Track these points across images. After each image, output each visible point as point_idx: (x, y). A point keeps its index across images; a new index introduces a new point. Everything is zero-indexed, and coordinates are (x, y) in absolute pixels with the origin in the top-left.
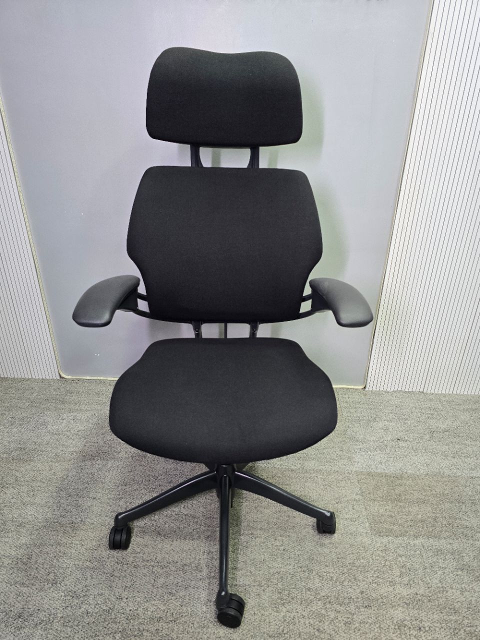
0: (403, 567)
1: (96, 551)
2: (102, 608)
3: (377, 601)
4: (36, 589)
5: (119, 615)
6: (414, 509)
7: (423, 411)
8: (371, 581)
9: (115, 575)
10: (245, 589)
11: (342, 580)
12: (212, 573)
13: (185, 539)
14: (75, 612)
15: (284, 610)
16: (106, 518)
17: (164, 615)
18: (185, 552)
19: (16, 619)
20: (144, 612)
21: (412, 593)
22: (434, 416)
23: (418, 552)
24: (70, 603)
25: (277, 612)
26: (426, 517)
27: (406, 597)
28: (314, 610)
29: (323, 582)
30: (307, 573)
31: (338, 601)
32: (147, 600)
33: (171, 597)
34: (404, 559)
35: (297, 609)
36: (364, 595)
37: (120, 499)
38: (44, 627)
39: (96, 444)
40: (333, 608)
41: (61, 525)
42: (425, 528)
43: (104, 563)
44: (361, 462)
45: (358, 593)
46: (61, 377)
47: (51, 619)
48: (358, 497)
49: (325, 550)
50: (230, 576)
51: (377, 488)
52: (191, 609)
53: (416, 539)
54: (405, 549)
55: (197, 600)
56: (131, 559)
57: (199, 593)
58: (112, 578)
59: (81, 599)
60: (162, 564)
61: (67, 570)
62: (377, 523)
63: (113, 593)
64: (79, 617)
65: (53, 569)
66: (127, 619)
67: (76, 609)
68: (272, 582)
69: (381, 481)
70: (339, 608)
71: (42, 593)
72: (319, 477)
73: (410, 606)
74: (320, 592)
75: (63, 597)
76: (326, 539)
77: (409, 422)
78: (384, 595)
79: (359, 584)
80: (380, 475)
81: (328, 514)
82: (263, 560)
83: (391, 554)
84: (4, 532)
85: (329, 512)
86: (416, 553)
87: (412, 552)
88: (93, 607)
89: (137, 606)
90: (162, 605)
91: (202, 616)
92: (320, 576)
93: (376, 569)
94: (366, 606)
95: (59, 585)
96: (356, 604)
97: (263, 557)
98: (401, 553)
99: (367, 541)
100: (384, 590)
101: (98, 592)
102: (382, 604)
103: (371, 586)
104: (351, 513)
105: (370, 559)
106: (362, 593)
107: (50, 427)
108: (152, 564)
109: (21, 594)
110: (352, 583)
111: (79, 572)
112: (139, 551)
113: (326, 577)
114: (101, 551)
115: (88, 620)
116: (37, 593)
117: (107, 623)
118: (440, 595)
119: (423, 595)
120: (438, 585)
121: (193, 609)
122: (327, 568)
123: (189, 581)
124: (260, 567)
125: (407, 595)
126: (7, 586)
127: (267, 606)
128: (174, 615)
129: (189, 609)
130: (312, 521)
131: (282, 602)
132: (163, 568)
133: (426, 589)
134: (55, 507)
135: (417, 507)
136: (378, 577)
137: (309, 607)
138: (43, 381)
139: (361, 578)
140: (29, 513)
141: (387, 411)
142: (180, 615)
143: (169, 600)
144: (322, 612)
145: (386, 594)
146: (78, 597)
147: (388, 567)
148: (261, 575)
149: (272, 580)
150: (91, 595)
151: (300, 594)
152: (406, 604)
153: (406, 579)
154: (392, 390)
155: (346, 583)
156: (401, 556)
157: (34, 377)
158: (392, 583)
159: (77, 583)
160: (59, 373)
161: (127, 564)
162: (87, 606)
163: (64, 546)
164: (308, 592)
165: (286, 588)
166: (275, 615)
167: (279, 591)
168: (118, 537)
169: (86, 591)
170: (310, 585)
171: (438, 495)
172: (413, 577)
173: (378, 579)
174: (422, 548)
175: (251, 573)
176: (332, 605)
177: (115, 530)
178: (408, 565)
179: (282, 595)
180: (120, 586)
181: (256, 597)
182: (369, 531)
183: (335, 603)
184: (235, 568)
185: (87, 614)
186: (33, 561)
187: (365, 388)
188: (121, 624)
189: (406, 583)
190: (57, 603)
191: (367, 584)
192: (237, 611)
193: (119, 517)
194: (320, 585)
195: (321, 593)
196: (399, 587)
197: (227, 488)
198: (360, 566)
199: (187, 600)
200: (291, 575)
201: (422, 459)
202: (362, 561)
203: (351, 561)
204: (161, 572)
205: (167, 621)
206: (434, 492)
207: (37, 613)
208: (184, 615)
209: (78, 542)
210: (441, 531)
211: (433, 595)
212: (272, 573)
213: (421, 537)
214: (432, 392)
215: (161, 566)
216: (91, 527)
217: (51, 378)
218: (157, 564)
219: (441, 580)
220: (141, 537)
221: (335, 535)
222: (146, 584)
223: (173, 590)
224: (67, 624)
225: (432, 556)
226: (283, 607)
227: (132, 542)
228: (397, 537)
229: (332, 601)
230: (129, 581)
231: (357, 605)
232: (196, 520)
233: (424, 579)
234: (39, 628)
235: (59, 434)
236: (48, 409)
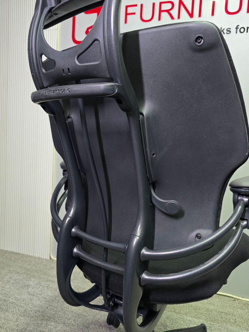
39: (55, 309)
46: (50, 258)
107: (30, 289)
138: (39, 258)
157: (35, 256)
160: (50, 255)
217: (45, 258)
235: (34, 295)
236: (34, 277)
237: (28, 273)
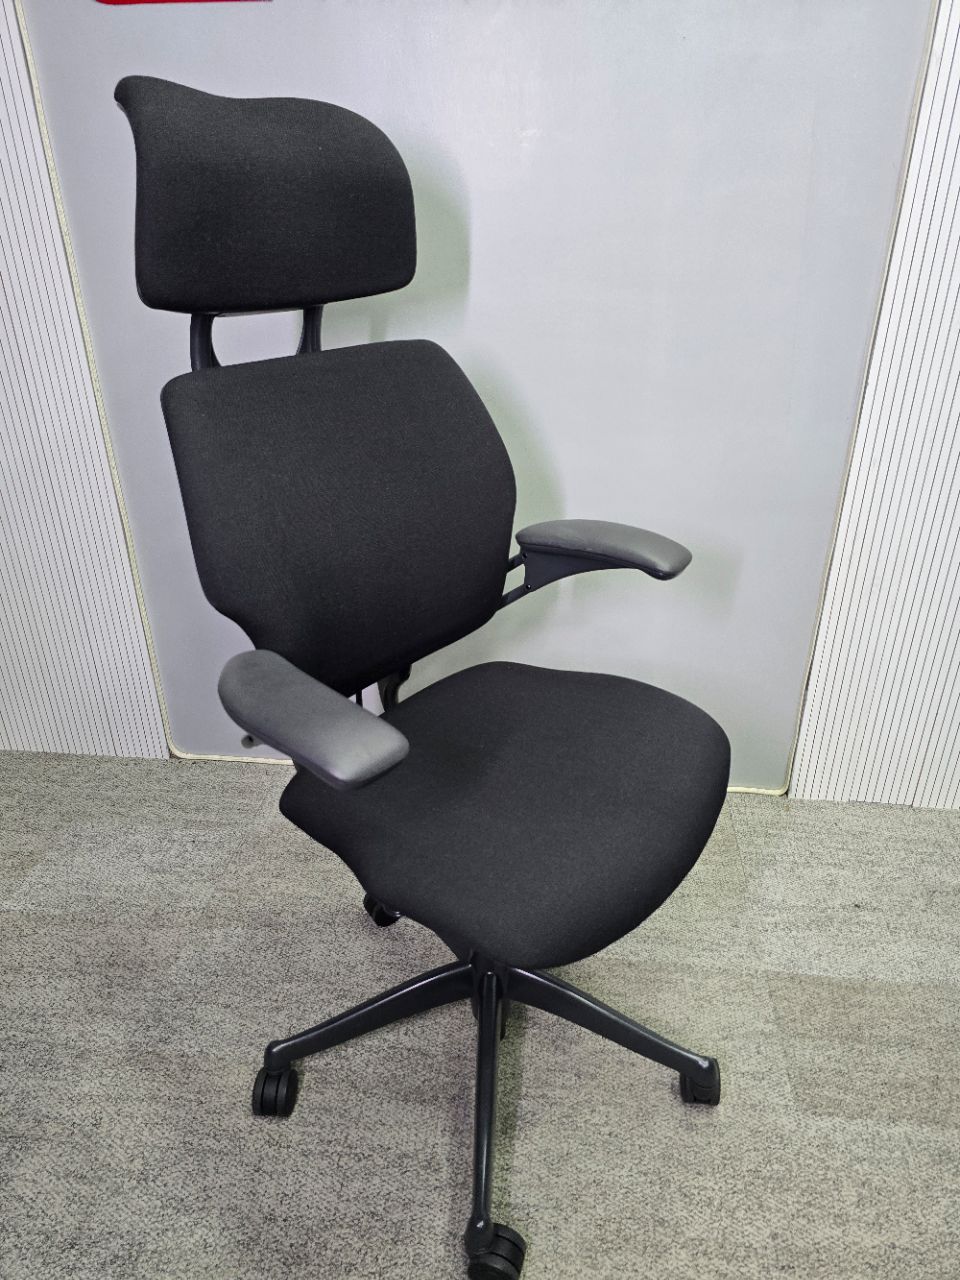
0: (864, 1184)
1: (227, 1117)
2: (235, 1238)
3: (808, 1256)
4: (107, 1189)
5: (269, 1255)
6: (891, 1058)
7: (912, 847)
8: (794, 1211)
9: (264, 1168)
10: (528, 1214)
11: (734, 1205)
12: (459, 1176)
13: (406, 1101)
14: (181, 1243)
15: (608, 1263)
16: (250, 1048)
17: (359, 1260)
18: (405, 1128)
19: (64, 1251)
20: (318, 1251)
21: (882, 1242)
22: (936, 858)
23: (898, 1153)
24: (171, 1222)
25: (594, 1267)
26: (916, 1078)
27: (871, 1251)
28: (671, 1268)
29: (691, 1208)
30: (657, 1187)
31: (722, 1250)
32: (326, 1227)
33: (373, 1223)
34: (866, 1168)
35: (634, 1264)
36: (780, 1240)
37: (278, 1009)
38: (119, 1269)
39: (235, 895)
40: (711, 1267)
41: (161, 1058)
42: (914, 1102)
43: (243, 1142)
44: (777, 952)
45: (766, 1235)
46: (172, 755)
47: (134, 1253)
48: (769, 1028)
49: (697, 1139)
50: (496, 1183)
51: (810, 1009)
52: (414, 1250)
53: (892, 1125)
54: (870, 1145)
55: (427, 1232)
56: (297, 1137)
57: (432, 1217)
58: (257, 1174)
59: (194, 1215)
60: (358, 1150)
61: (168, 1154)
62: (810, 1085)
63: (258, 1207)
64: (189, 1253)
65: (141, 1149)
66: (284, 1264)
67: (182, 1236)
68: (583, 1202)
69: (818, 994)
70: (723, 1266)
71: (118, 1200)
72: (688, 980)
73: (880, 1272)
74: (684, 1229)
75: (158, 1210)
76: (699, 1116)
77: (880, 870)
78: (822, 1244)
79: (768, 1217)
80: (818, 981)
81: (705, 1064)
82: (565, 1152)
83: (839, 1155)
84: (49, 1067)
85: (705, 1058)
86: (893, 1156)
87: (885, 1154)
88: (217, 1234)
89: (306, 1237)
90: (356, 1239)
91: (438, 1268)
92: (685, 1195)
93: (804, 1185)
94: (783, 1267)
95: (152, 1184)
96: (761, 1261)
97: (566, 1149)
98: (861, 1153)
99: (787, 1123)
100: (824, 1232)
101: (227, 1202)
102: (817, 1265)
103: (793, 1222)
104: (753, 1061)
105: (794, 1163)
106: (774, 1236)
107: (146, 857)
108: (339, 1149)
109: (76, 1199)
110: (754, 1214)
111: (191, 1159)
112: (312, 1120)
113: (698, 1198)
114: (238, 1117)
115: (207, 1260)
116: (109, 1198)
117: (243, 1270)
118: (944, 1252)
119: (907, 1249)
120: (940, 1229)
121: (417, 1251)
122: (701, 1178)
123: (412, 1191)
124: (559, 1169)
125: (874, 1247)
126: (51, 1181)
127: (573, 1252)
128: (380, 1261)
129: (410, 1250)
130: (670, 1075)
131: (605, 1247)
132: (360, 1160)
133: (915, 1235)
134: (150, 1022)
135: (897, 1055)
136: (809, 1204)
137: (660, 1261)
138: (137, 762)
139: (772, 1203)
140: (99, 1032)
141: (833, 845)
142: (393, 1262)
143: (370, 1228)
144: (688, 1273)
145: (826, 1243)
146: (187, 1211)
147: (831, 1183)
148: (561, 1188)
149: (583, 1198)
150: (214, 1207)
151: (643, 1230)
152: (871, 1266)
153: (871, 1213)
154: (845, 800)
155: (740, 1214)
156: (860, 1160)
157: (119, 755)
158: (841, 1219)
159: (188, 1182)
160: (168, 747)
161: (289, 1147)
162: (206, 1231)
163: (164, 1103)
164: (660, 1229)
165: (613, 1216)
166: (589, 1275)
167: (599, 1222)
168: (270, 1091)
169: (205, 1200)
170: (663, 1214)
171: (942, 1031)
172: (887, 1208)
173: (811, 1209)
174: (906, 1144)
175: (540, 1179)
176: (710, 1259)
177: (266, 1076)
178: (876, 1181)
179: (603, 1231)
180: (272, 1191)
181: (549, 1233)
182: (791, 1103)
183: (717, 1256)
184: (508, 1169)
185: (205, 1248)
186: (103, 1130)
187: (787, 793)
188: (272, 1273)
189: (871, 1222)
190: (146, 1220)
191: (785, 1218)
192: (510, 1262)
193: (274, 1050)
194: (685, 1213)
195: (687, 1232)
196: (855, 1228)
197: (494, 998)
198: (771, 1177)
199: (408, 1230)
200: (624, 1191)
201: (909, 949)
202: (776, 1167)
203: (752, 1167)
204: (356, 1168)
205: (366, 1273)
206: (933, 1023)
207: (108, 1239)
208: (400, 1262)
209: (192, 1097)
210: (949, 1110)
211: (928, 1250)
212: (584, 1183)
213: (905, 1120)
214: (932, 806)
215: (356, 1155)
216: (220, 1065)
217: (153, 756)
218: (347, 1150)
219: (948, 1219)
220: (317, 1092)
221: (720, 1107)
222: (325, 1191)
223: (379, 1208)
224: (165, 1267)
225: (928, 1164)
226: (606, 1257)
227: (299, 1102)
228: (852, 1118)
229: (709, 1250)
230: (290, 1182)
231: (764, 1264)
232: (429, 1061)
233: (910, 1214)
234: (110, 1271)
235: (164, 871)
236: (144, 819)
237: (122, 810)
